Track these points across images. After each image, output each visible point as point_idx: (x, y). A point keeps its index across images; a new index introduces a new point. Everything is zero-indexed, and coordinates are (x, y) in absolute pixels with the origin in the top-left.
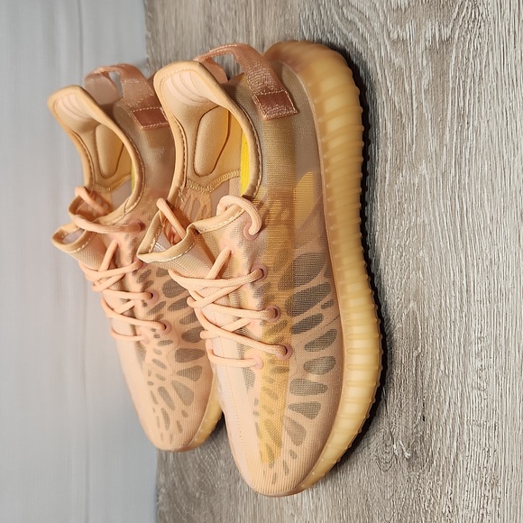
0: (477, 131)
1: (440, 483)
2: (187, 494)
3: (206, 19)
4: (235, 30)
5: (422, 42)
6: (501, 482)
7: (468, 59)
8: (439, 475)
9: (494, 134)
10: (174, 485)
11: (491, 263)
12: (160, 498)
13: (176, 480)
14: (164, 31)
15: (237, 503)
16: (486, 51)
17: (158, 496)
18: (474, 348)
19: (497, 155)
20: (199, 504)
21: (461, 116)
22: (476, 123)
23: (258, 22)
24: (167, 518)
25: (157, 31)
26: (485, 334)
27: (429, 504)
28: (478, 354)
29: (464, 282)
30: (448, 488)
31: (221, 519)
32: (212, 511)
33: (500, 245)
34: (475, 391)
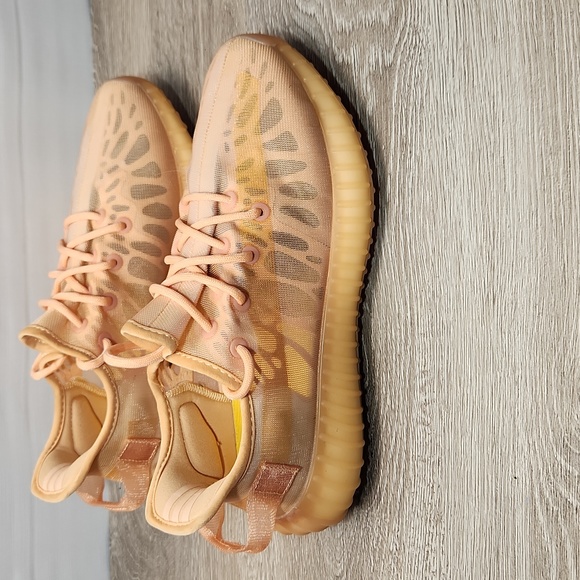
0: (419, 160)
1: (388, 520)
2: (140, 537)
3: (154, 34)
4: (182, 47)
5: (366, 67)
6: (444, 518)
7: (409, 86)
8: (386, 512)
9: (435, 164)
10: (127, 528)
11: (433, 295)
12: (113, 542)
13: (129, 523)
14: (111, 45)
15: (190, 546)
16: (426, 79)
17: (110, 540)
18: (419, 383)
19: (438, 186)
20: (152, 548)
21: (404, 145)
22: (418, 153)
23: (206, 39)
24: (120, 563)
25: (104, 44)
26: (428, 367)
27: (378, 542)
28: (422, 389)
29: (409, 315)
30: (395, 525)
31: (174, 563)
32: (165, 555)
33: (441, 278)
34: (420, 427)
